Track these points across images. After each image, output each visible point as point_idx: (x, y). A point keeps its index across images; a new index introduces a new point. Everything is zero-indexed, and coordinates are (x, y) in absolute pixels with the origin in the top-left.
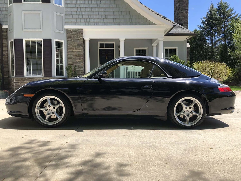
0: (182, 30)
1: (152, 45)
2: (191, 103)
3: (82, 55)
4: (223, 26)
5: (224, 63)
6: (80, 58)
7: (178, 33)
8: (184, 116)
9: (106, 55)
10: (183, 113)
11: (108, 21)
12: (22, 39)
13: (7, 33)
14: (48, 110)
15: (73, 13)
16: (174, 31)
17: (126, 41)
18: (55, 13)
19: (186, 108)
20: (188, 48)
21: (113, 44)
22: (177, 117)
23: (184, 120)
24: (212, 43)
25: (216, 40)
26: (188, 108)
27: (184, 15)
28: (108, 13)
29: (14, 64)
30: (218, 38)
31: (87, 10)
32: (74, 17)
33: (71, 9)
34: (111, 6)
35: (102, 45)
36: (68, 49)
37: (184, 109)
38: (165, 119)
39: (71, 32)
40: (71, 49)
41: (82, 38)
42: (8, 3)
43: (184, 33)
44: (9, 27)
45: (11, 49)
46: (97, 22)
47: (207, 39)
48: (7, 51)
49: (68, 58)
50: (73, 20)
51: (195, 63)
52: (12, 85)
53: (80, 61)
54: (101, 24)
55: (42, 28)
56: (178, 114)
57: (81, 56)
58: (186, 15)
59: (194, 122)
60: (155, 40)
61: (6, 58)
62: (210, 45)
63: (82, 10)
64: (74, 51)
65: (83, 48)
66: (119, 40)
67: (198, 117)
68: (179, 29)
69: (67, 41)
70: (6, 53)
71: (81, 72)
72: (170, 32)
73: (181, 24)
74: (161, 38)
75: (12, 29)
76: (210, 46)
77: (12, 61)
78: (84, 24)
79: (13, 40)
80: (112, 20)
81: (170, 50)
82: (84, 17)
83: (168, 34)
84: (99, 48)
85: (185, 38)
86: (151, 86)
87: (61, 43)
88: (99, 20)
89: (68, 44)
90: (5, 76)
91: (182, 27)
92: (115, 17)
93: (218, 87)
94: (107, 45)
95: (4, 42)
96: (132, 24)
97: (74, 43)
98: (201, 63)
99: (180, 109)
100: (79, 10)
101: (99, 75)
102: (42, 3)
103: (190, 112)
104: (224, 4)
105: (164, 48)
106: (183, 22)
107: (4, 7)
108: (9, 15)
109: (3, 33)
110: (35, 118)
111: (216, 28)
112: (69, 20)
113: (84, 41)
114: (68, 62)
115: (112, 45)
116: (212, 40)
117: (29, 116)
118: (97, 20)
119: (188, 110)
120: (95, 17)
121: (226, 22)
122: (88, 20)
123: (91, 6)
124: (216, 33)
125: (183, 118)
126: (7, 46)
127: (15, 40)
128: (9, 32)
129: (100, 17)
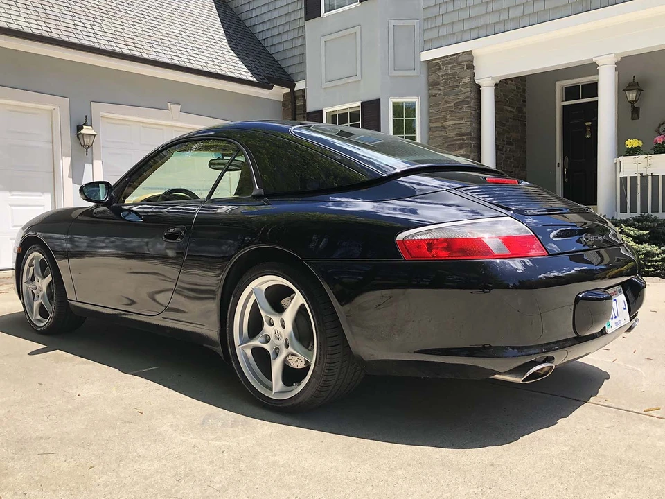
3: (467, 134)
6: (461, 144)
9: (587, 124)
12: (321, 112)
15: (443, 10)
18: (393, 23)
32: (446, 19)
36: (430, 121)
39: (440, 69)
40: (437, 120)
41: (470, 80)
46: (513, 19)
50: (443, 32)
54: (526, 21)
55: (359, 73)
57: (464, 137)
64: (445, 124)
69: (430, 96)
78: (474, 34)
82: (474, 12)
84: (560, 103)
86: (182, 229)
87: (411, 110)
88: (518, 12)
89: (430, 107)
97: (446, 102)
102: (360, 4)
109: (297, 102)
112: (434, 34)
113: (477, 88)
118: (514, 13)
122: (486, 20)
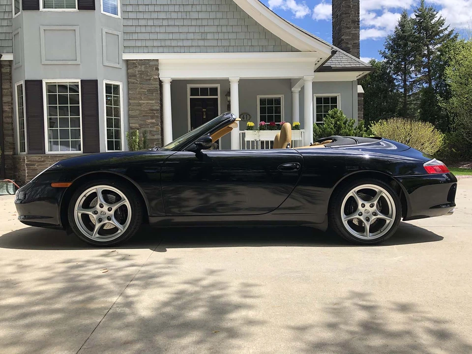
0: (348, 61)
1: (292, 89)
2: (374, 197)
3: (157, 110)
4: (426, 52)
5: (430, 122)
6: (152, 116)
7: (340, 66)
8: (360, 222)
9: (204, 110)
10: (358, 216)
11: (207, 43)
12: (41, 81)
13: (11, 69)
14: (99, 212)
15: (138, 29)
16: (333, 63)
17: (243, 83)
18: (105, 30)
19: (363, 206)
20: (359, 95)
21: (216, 89)
22: (346, 222)
23: (360, 228)
24: (405, 86)
25: (413, 80)
26: (367, 205)
27: (352, 32)
28: (207, 29)
29: (24, 129)
30: (416, 75)
31: (165, 23)
32: (141, 36)
33: (135, 23)
34: (212, 15)
35: (194, 91)
36: (129, 99)
37: (360, 207)
38: (324, 226)
39: (136, 67)
40: (135, 98)
41: (157, 77)
42: (12, 12)
43: (352, 66)
44: (14, 57)
45: (19, 101)
46: (186, 46)
47: (395, 79)
48: (12, 103)
49: (130, 117)
50: (139, 44)
51: (375, 124)
52: (21, 170)
53: (154, 121)
54: (193, 49)
55: (78, 59)
56: (348, 217)
57: (155, 112)
58: (355, 32)
59: (379, 232)
60: (297, 80)
61: (8, 117)
62: (402, 90)
63: (157, 23)
64: (141, 102)
65: (159, 96)
66: (228, 80)
67: (388, 222)
68: (343, 59)
69: (128, 83)
70: (10, 107)
71: (155, 143)
72: (327, 64)
73: (347, 50)
74: (309, 77)
75: (20, 61)
76: (401, 92)
77: (22, 124)
78: (161, 49)
79: (23, 82)
80: (214, 43)
81: (326, 100)
82: (160, 36)
83: (322, 69)
84: (189, 97)
85: (354, 76)
86: (297, 164)
87: (117, 88)
88: (188, 43)
89: (129, 89)
90: (6, 153)
91: (349, 55)
92: (221, 36)
93: (425, 165)
94: (204, 91)
95: (5, 87)
96: (252, 49)
97: (141, 88)
98: (385, 123)
99: (352, 207)
100: (150, 23)
101: (196, 144)
102: (78, 11)
103: (371, 213)
104: (427, 10)
105: (314, 95)
106: (349, 46)
107: (4, 19)
108: (14, 34)
109: (3, 69)
110: (73, 229)
111: (412, 57)
112: (132, 43)
113: (161, 83)
114: (129, 123)
115: (214, 91)
116: (405, 81)
117: (61, 225)
118: (186, 43)
119: (367, 210)
120: (182, 36)
121: (430, 44)
122: (168, 43)
123: (174, 15)
124: (413, 67)
125: (357, 224)
126: (12, 95)
127: (26, 82)
128: (14, 66)
129: (191, 36)
